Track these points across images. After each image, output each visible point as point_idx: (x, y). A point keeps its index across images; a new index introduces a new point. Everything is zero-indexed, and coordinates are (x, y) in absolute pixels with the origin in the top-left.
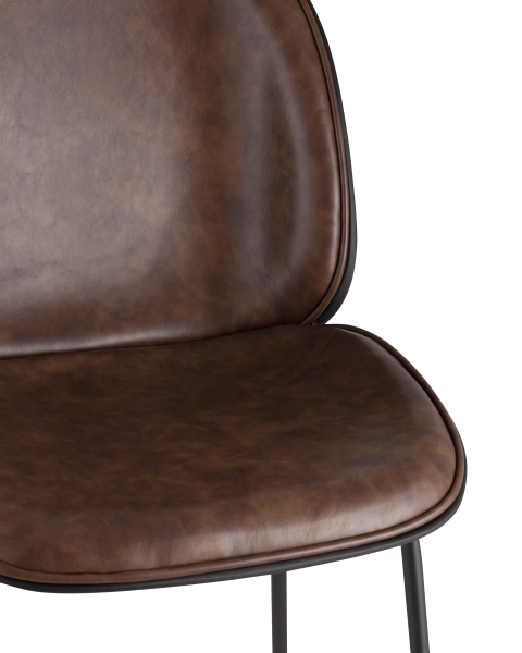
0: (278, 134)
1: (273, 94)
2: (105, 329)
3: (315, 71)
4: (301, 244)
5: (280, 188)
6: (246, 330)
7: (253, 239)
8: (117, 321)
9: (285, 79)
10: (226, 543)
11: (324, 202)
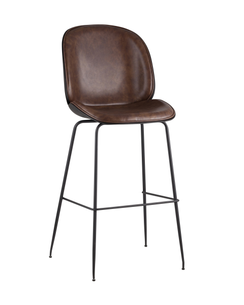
0: (141, 67)
1: (139, 60)
2: (110, 103)
3: (147, 55)
4: (145, 86)
5: (141, 76)
6: (136, 102)
7: (136, 86)
8: (112, 101)
9: (141, 57)
10: (136, 119)
11: (149, 78)
